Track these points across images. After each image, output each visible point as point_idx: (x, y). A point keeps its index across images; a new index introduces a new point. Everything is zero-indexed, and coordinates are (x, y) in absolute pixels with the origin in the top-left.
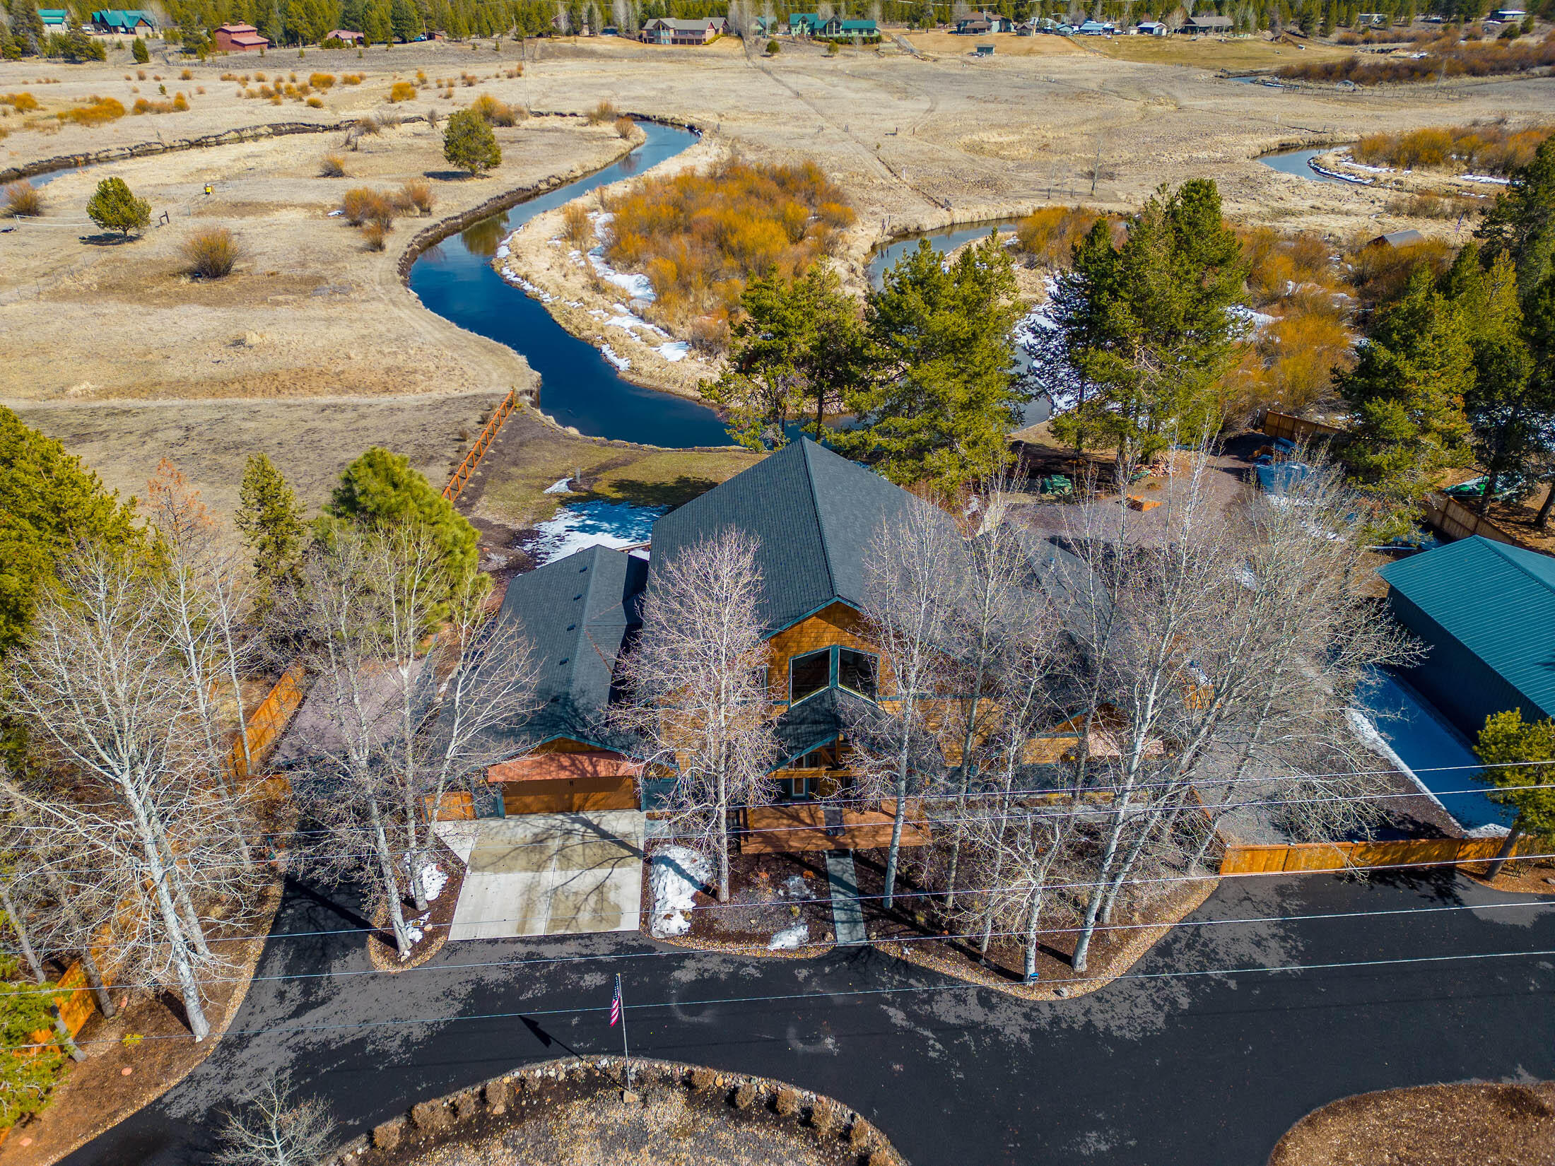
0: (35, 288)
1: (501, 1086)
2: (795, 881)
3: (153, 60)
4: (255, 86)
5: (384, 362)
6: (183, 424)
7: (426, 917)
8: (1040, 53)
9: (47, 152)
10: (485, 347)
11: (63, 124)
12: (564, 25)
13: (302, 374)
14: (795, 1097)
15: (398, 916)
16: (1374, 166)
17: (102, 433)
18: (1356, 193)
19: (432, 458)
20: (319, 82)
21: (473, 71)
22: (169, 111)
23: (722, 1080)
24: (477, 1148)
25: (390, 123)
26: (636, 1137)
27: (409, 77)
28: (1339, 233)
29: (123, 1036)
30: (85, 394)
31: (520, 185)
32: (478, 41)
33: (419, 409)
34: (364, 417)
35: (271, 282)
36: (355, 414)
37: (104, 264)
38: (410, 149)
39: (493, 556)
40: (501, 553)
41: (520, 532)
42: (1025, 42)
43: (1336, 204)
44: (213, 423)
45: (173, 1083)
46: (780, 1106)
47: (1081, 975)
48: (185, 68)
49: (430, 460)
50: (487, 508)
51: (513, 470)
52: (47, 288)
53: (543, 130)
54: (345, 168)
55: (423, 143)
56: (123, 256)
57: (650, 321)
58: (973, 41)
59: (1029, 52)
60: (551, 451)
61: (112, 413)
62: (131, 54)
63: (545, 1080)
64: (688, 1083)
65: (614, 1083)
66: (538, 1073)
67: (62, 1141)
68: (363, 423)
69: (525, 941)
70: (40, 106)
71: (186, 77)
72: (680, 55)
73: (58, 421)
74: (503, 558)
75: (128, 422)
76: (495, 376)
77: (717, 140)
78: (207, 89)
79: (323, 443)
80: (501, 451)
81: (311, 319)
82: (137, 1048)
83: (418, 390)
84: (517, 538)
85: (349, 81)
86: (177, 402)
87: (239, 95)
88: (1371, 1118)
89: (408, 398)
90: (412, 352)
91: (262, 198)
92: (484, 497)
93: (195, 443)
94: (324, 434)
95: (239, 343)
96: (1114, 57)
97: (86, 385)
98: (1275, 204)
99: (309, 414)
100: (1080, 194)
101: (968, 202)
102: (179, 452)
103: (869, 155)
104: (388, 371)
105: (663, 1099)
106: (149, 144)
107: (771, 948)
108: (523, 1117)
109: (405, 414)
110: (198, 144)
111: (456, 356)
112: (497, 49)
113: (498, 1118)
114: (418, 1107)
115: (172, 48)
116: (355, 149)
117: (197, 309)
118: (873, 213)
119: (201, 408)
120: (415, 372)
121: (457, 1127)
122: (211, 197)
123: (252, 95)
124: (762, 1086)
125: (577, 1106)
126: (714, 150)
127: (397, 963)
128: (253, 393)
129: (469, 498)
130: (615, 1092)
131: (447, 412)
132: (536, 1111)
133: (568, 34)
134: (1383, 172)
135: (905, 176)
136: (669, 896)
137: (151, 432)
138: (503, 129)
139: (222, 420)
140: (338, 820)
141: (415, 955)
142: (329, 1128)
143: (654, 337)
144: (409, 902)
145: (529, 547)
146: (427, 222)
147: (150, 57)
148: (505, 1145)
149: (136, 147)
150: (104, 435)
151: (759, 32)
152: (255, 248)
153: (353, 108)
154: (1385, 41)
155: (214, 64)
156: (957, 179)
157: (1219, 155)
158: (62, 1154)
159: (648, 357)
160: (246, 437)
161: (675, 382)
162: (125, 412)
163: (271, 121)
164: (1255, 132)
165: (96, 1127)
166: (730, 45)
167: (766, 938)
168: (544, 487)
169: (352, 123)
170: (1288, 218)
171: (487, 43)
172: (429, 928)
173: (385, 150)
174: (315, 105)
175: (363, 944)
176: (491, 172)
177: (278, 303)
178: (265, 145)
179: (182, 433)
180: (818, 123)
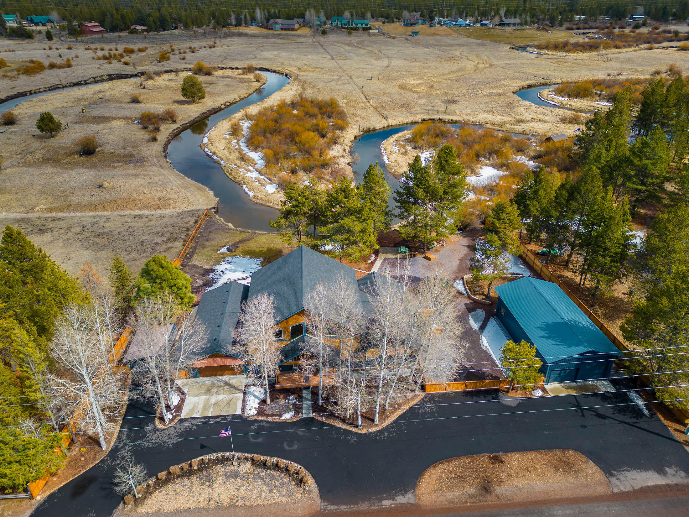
0: (17, 161)
1: (195, 462)
2: (292, 397)
3: (55, 39)
4: (100, 53)
5: (158, 194)
6: (81, 224)
7: (174, 411)
8: (439, 35)
9: (14, 90)
10: (197, 188)
11: (19, 74)
12: (233, 21)
13: (126, 201)
14: (284, 462)
15: (165, 411)
16: (562, 97)
17: (50, 229)
18: (551, 111)
19: (176, 238)
20: (128, 51)
21: (195, 44)
22: (64, 68)
23: (262, 458)
24: (189, 479)
25: (158, 74)
26: (236, 475)
27: (166, 47)
28: (539, 131)
29: (80, 449)
30: (42, 210)
31: (213, 107)
32: (196, 29)
33: (171, 217)
34: (150, 220)
35: (111, 157)
36: (147, 219)
37: (43, 148)
38: (167, 88)
39: (198, 281)
40: (201, 279)
41: (208, 270)
42: (432, 30)
43: (541, 117)
44: (93, 224)
45: (97, 462)
46: (279, 465)
47: (376, 425)
48: (69, 43)
49: (175, 239)
50: (196, 260)
51: (207, 243)
52: (22, 161)
53: (224, 77)
54: (141, 98)
55: (172, 84)
56: (51, 144)
57: (262, 175)
58: (410, 29)
59: (434, 34)
60: (221, 235)
61: (54, 220)
62: (45, 36)
63: (210, 459)
64: (253, 460)
65: (230, 460)
66: (208, 457)
67: (66, 479)
68: (150, 223)
69: (205, 418)
70: (8, 64)
71: (70, 48)
72: (284, 35)
73: (33, 223)
74: (202, 281)
75: (60, 224)
76: (201, 201)
77: (296, 82)
78: (79, 55)
79: (135, 233)
80: (202, 235)
81: (129, 175)
82: (85, 452)
83: (171, 208)
84: (207, 272)
85: (140, 50)
86: (78, 214)
87: (93, 58)
88: (452, 464)
89: (167, 212)
90: (168, 190)
91: (107, 115)
92: (195, 255)
93: (86, 233)
94: (135, 228)
95: (100, 186)
96: (469, 37)
97: (42, 206)
98: (518, 117)
99: (129, 220)
100: (441, 111)
101: (396, 116)
102: (81, 237)
103: (359, 91)
104: (159, 199)
105: (245, 464)
106: (56, 85)
107: (282, 418)
108: (202, 470)
109: (166, 219)
110: (78, 84)
111: (185, 192)
112: (205, 33)
113: (195, 470)
114: (171, 467)
115: (63, 33)
116: (144, 88)
117: (83, 170)
118: (357, 121)
119: (87, 216)
120: (170, 199)
121: (183, 473)
122: (85, 114)
123: (99, 59)
124: (274, 459)
125: (219, 467)
126: (295, 88)
127: (164, 425)
128: (107, 210)
129: (190, 256)
130: (230, 462)
131: (182, 218)
132: (207, 468)
133: (236, 26)
134: (565, 100)
135: (372, 102)
136: (251, 403)
137: (69, 228)
138: (207, 77)
139: (96, 222)
140: (147, 383)
141: (170, 423)
142: (145, 472)
143: (263, 182)
144: (168, 407)
145: (211, 276)
146: (175, 126)
147: (54, 38)
148: (197, 478)
149: (51, 87)
150: (51, 230)
151: (319, 25)
152: (104, 140)
153: (143, 65)
154: (585, 29)
155: (82, 41)
156: (393, 104)
157: (501, 91)
158: (66, 482)
159: (261, 191)
160: (106, 230)
161: (271, 202)
162: (58, 219)
163: (107, 73)
164: (518, 79)
165: (75, 475)
166: (306, 31)
167: (280, 415)
168: (218, 250)
169: (143, 73)
170: (521, 124)
171: (201, 31)
172: (174, 414)
173: (158, 88)
174: (126, 64)
175: (154, 420)
176: (202, 100)
177: (115, 167)
178: (106, 86)
179: (81, 229)
180: (339, 74)
